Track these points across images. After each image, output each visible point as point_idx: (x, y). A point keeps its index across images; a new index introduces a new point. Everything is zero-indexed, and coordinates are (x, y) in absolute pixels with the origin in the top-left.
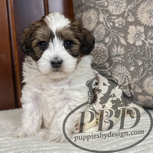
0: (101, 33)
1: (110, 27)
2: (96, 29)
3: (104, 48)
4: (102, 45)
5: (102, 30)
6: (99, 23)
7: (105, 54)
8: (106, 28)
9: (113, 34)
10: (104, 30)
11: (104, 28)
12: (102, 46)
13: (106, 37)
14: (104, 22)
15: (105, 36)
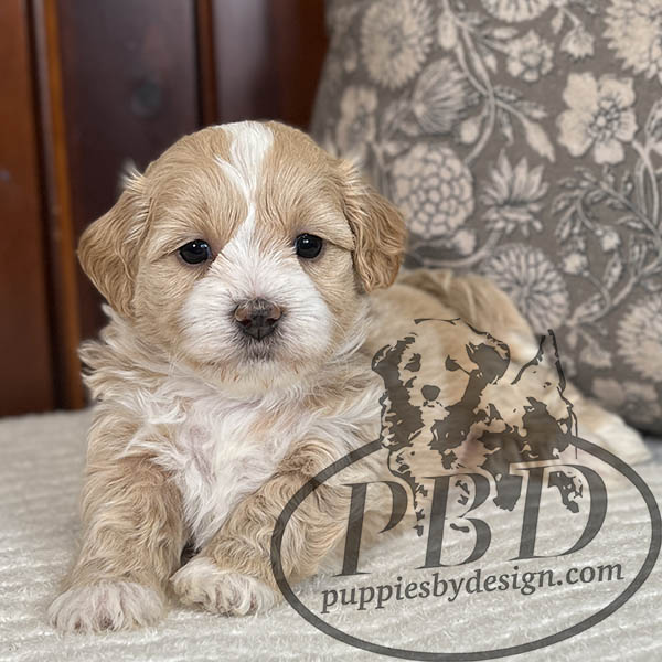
0: (446, 99)
1: (485, 77)
2: (423, 79)
3: (456, 165)
4: (448, 151)
5: (448, 85)
6: (435, 53)
7: (457, 192)
8: (467, 79)
9: (497, 107)
10: (459, 87)
11: (456, 76)
12: (445, 158)
13: (463, 119)
14: (460, 52)
15: (460, 112)
